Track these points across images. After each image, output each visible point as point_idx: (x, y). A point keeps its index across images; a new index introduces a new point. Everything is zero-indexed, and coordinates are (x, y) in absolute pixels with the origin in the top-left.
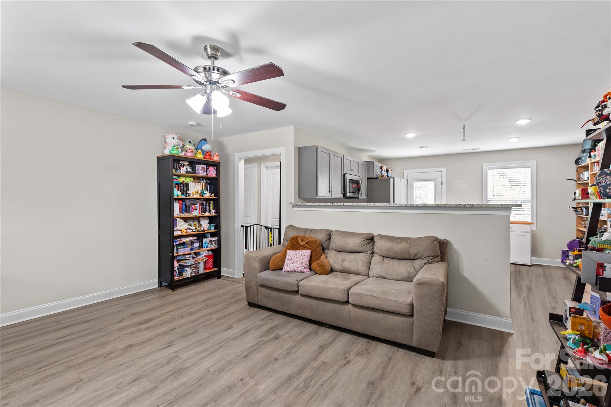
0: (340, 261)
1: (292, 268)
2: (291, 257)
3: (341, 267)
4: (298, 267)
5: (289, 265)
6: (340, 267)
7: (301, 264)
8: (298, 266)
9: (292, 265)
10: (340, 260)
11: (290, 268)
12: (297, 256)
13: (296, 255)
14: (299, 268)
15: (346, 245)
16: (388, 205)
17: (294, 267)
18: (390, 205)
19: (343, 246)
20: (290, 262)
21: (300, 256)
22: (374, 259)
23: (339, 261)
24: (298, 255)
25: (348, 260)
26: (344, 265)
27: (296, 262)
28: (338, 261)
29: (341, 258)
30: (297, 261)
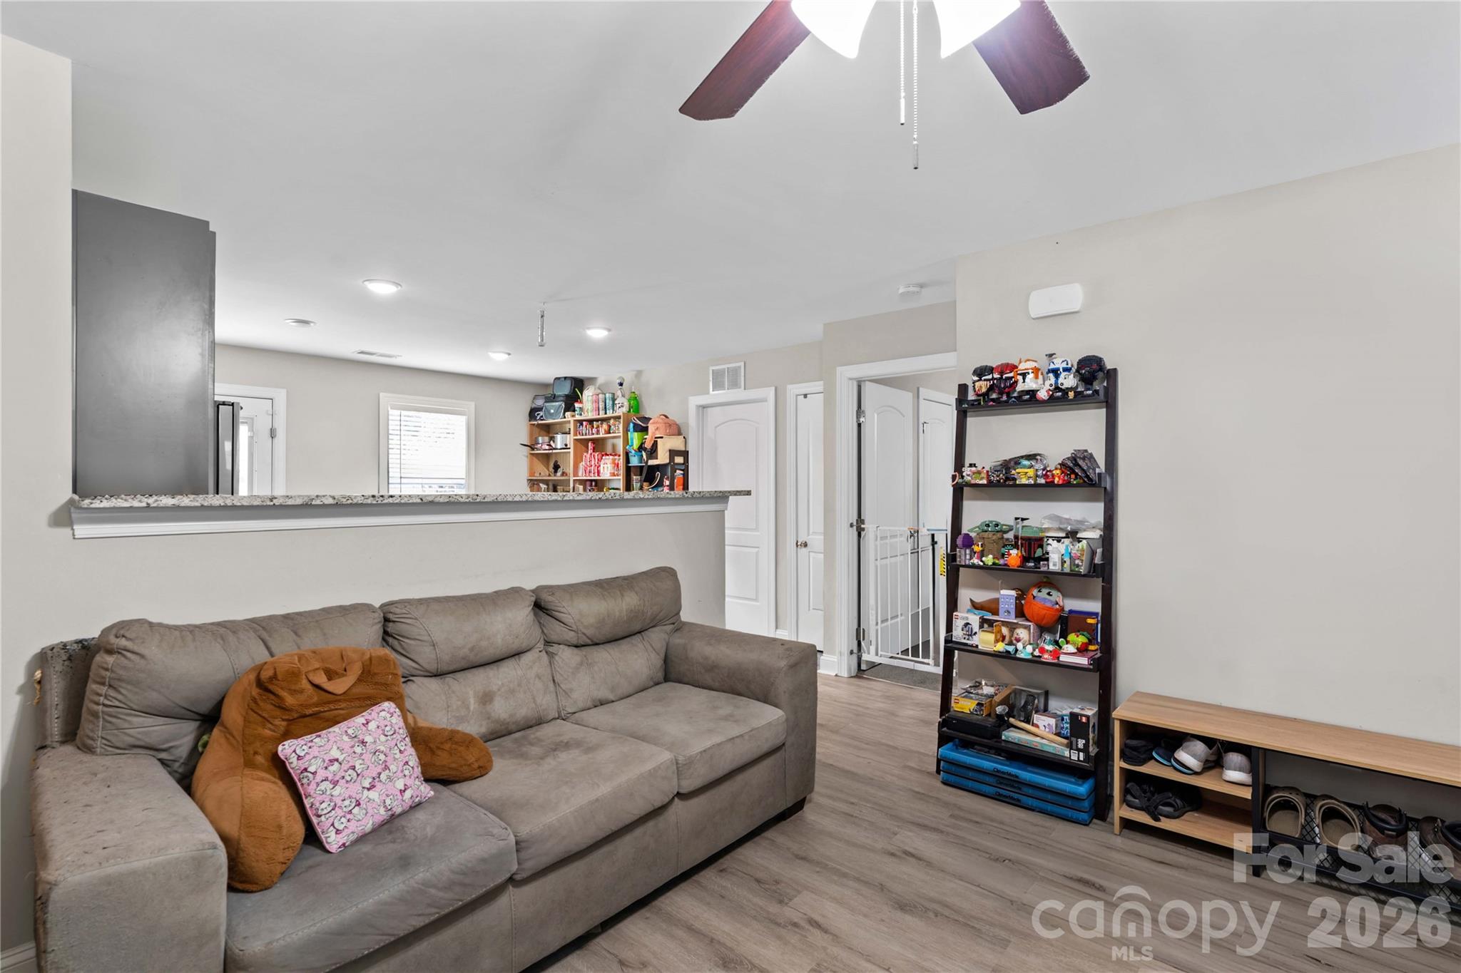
0: (473, 704)
1: (382, 811)
2: (345, 766)
3: (484, 723)
4: (402, 792)
5: (358, 804)
6: (481, 726)
7: (407, 772)
8: (400, 785)
9: (373, 795)
10: (472, 701)
11: (370, 812)
12: (371, 747)
13: (363, 742)
14: (408, 794)
15: (484, 644)
16: (559, 499)
17: (388, 801)
18: (565, 498)
19: (472, 649)
20: (354, 789)
21: (383, 738)
22: (560, 661)
23: (472, 708)
24: (368, 739)
25: (499, 690)
26: (493, 715)
27: (383, 777)
28: (468, 708)
29: (471, 693)
30: (387, 768)
